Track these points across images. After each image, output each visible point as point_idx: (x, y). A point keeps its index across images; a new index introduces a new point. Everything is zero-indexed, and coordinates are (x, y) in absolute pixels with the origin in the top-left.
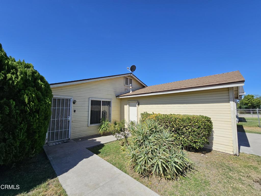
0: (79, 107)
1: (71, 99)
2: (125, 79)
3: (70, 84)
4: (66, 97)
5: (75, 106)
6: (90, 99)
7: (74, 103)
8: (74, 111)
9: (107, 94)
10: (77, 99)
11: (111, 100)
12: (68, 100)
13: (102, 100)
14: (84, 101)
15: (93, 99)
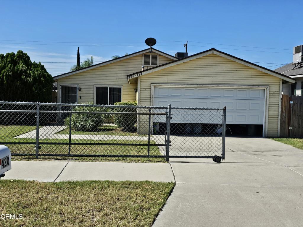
0: (84, 94)
1: (77, 87)
2: (143, 58)
3: (76, 73)
4: (73, 85)
5: (80, 93)
6: (95, 86)
7: (80, 90)
8: (80, 97)
9: (116, 79)
10: (83, 86)
11: (121, 86)
12: (74, 88)
13: (109, 87)
14: (90, 88)
15: (98, 86)
